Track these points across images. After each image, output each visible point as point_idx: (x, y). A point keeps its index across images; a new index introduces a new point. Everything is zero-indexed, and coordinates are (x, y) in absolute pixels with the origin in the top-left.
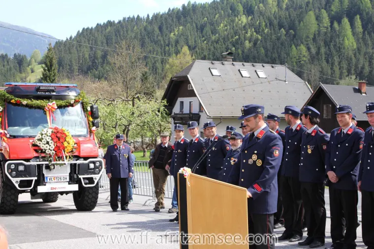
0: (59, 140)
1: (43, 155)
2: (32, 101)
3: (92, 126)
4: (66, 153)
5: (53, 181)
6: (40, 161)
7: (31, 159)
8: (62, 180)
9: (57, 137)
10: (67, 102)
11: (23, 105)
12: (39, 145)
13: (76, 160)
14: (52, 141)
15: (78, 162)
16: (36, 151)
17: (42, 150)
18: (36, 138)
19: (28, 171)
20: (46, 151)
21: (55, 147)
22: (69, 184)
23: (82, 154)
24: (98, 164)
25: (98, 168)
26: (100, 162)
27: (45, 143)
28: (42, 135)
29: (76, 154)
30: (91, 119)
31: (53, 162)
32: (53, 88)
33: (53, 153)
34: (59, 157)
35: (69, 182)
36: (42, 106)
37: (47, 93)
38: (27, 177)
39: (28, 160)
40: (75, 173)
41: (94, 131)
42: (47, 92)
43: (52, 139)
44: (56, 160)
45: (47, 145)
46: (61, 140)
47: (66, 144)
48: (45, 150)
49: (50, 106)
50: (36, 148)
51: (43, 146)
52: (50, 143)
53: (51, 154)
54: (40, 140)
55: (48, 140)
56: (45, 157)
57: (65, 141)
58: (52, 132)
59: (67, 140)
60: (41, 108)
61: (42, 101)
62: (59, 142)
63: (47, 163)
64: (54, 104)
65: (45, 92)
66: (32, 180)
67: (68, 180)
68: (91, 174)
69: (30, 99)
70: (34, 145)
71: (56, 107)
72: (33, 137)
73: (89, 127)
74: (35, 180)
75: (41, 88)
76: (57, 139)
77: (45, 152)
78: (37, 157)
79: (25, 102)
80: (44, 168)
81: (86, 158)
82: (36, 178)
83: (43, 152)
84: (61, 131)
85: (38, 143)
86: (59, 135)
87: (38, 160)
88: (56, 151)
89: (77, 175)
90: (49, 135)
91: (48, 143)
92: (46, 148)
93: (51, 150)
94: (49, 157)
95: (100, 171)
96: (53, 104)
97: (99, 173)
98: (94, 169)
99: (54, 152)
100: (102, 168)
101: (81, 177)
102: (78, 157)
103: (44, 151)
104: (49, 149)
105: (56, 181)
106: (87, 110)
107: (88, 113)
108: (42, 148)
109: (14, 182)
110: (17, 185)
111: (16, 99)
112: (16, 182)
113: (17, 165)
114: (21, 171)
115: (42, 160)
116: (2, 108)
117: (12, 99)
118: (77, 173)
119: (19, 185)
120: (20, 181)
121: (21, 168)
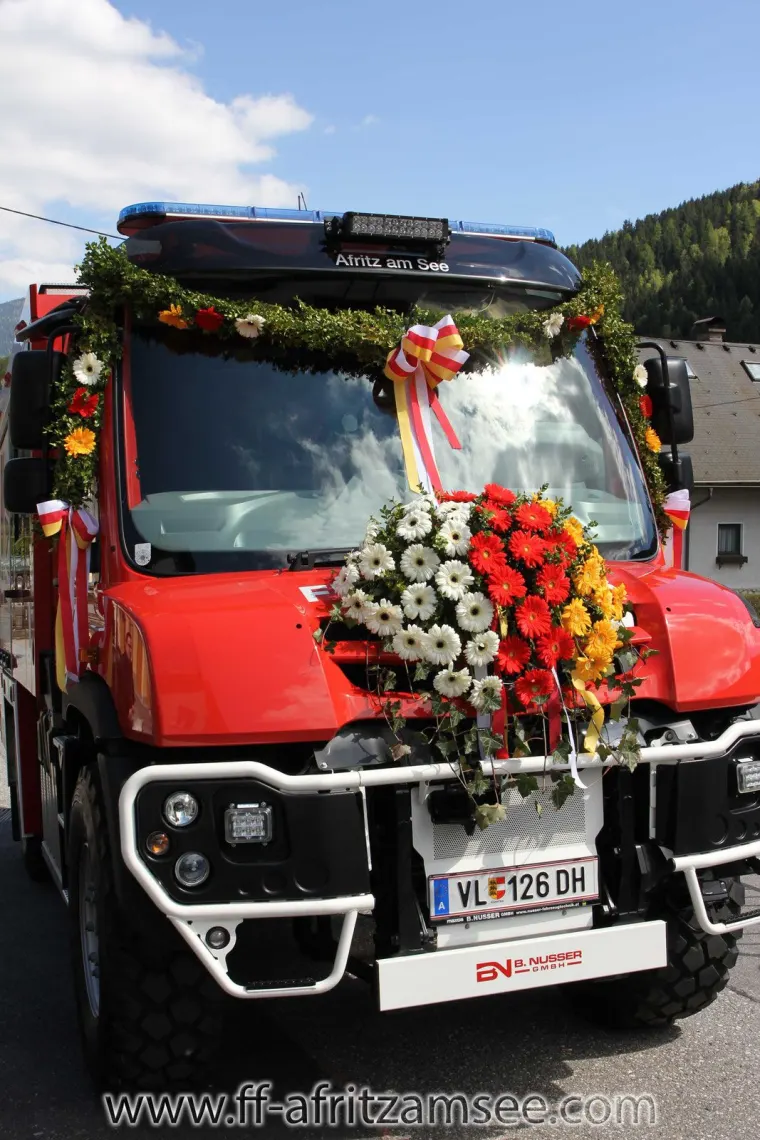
1: (416, 708)
2: (302, 315)
3: (663, 484)
4: (578, 687)
5: (492, 904)
6: (389, 763)
7: (321, 747)
8: (553, 896)
11: (241, 342)
12: (375, 626)
13: (648, 739)
14: (474, 599)
15: (657, 752)
16: (359, 676)
17: (403, 668)
18: (352, 572)
20: (440, 681)
21: (504, 647)
22: (601, 921)
23: (688, 692)
27: (427, 611)
28: (398, 546)
29: (648, 688)
30: (657, 445)
31: (488, 766)
32: (435, 231)
33: (488, 692)
35: (596, 905)
36: (368, 346)
37: (393, 264)
38: (299, 896)
39: (296, 754)
40: (642, 836)
41: (680, 514)
42: (396, 255)
43: (482, 584)
44: (516, 749)
45: (444, 630)
46: (548, 587)
47: (576, 618)
48: (431, 669)
49: (424, 342)
50: (359, 654)
51: (407, 635)
52: (462, 610)
53: (476, 699)
54: (386, 588)
55: (452, 591)
56: (426, 725)
57: (572, 593)
58: (474, 525)
59: (584, 584)
60: (359, 359)
61: (364, 315)
63: (446, 769)
64: (445, 332)
65: (383, 256)
67: (592, 889)
69: (288, 302)
70: (341, 630)
72: (327, 562)
76: (520, 579)
77: (428, 685)
78: (371, 728)
79: (252, 320)
80: (419, 816)
82: (367, 901)
83: (409, 677)
84: (533, 519)
85: (371, 612)
86: (526, 549)
88: (508, 679)
89: (653, 849)
90: (450, 547)
91: (447, 612)
92: (436, 656)
93: (475, 673)
94: (464, 725)
99: (497, 683)
101: (688, 863)
102: (657, 715)
103: (421, 674)
104: (461, 662)
105: (508, 901)
106: (629, 384)
107: (638, 400)
108: (405, 653)
109: (194, 937)
110: (216, 963)
111: (195, 299)
112: (209, 942)
113: (216, 797)
114: (250, 849)
115: (407, 749)
116: (98, 366)
117: (164, 302)
118: (652, 834)
119: (231, 959)
120: (239, 930)
121: (248, 823)
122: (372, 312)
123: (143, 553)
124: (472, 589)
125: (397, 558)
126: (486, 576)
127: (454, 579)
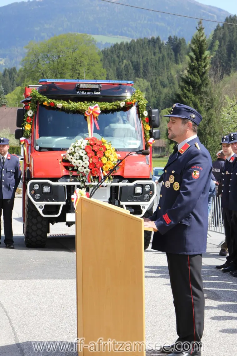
0: (96, 155)
1: (75, 173)
2: (70, 104)
3: (149, 137)
4: (104, 172)
6: (70, 182)
7: (59, 178)
9: (93, 151)
10: (115, 105)
11: (58, 109)
12: (70, 160)
13: (118, 182)
14: (86, 156)
15: (121, 184)
16: (67, 168)
17: (73, 167)
18: (68, 151)
19: (55, 193)
20: (79, 169)
21: (90, 164)
23: (126, 174)
24: (147, 188)
25: (148, 193)
26: (152, 186)
27: (78, 158)
28: (75, 147)
29: (118, 173)
30: (148, 128)
31: (87, 184)
32: (97, 87)
33: (87, 171)
34: (94, 177)
36: (82, 110)
37: (88, 93)
38: (54, 201)
40: (117, 199)
41: (151, 143)
42: (89, 91)
43: (87, 153)
44: (92, 182)
45: (80, 161)
46: (98, 155)
47: (104, 160)
48: (78, 167)
49: (91, 110)
50: (67, 164)
51: (74, 161)
52: (83, 158)
53: (85, 173)
54: (72, 154)
55: (82, 155)
56: (77, 176)
57: (104, 155)
58: (87, 144)
59: (107, 154)
60: (80, 112)
61: (82, 103)
62: (95, 158)
63: (79, 183)
65: (87, 91)
66: (60, 205)
68: (137, 201)
69: (67, 101)
70: (65, 161)
71: (100, 112)
72: (64, 150)
73: (145, 138)
74: (64, 206)
75: (82, 86)
76: (94, 153)
77: (77, 170)
78: (67, 177)
79: (60, 104)
81: (131, 180)
82: (64, 203)
83: (74, 169)
84: (99, 143)
85: (69, 158)
86: (96, 148)
87: (69, 180)
88: (91, 169)
89: (119, 201)
90: (83, 147)
91: (81, 158)
92: (78, 165)
93: (85, 168)
94: (83, 176)
95: (150, 197)
96: (96, 108)
97: (148, 200)
98: (142, 194)
99: (89, 170)
100: (153, 193)
101: (123, 203)
102: (120, 178)
103: (76, 168)
104: (83, 166)
106: (143, 116)
107: (145, 119)
108: (74, 164)
109: (37, 207)
110: (41, 211)
111: (50, 101)
112: (40, 207)
113: (42, 185)
114: (47, 193)
115: (73, 180)
116: (32, 113)
117: (44, 101)
118: (119, 199)
119: (43, 211)
120: (44, 206)
121: (46, 189)
122: (84, 103)
123: (37, 148)
124: (85, 154)
125: (74, 149)
126: (87, 152)
127: (82, 153)
